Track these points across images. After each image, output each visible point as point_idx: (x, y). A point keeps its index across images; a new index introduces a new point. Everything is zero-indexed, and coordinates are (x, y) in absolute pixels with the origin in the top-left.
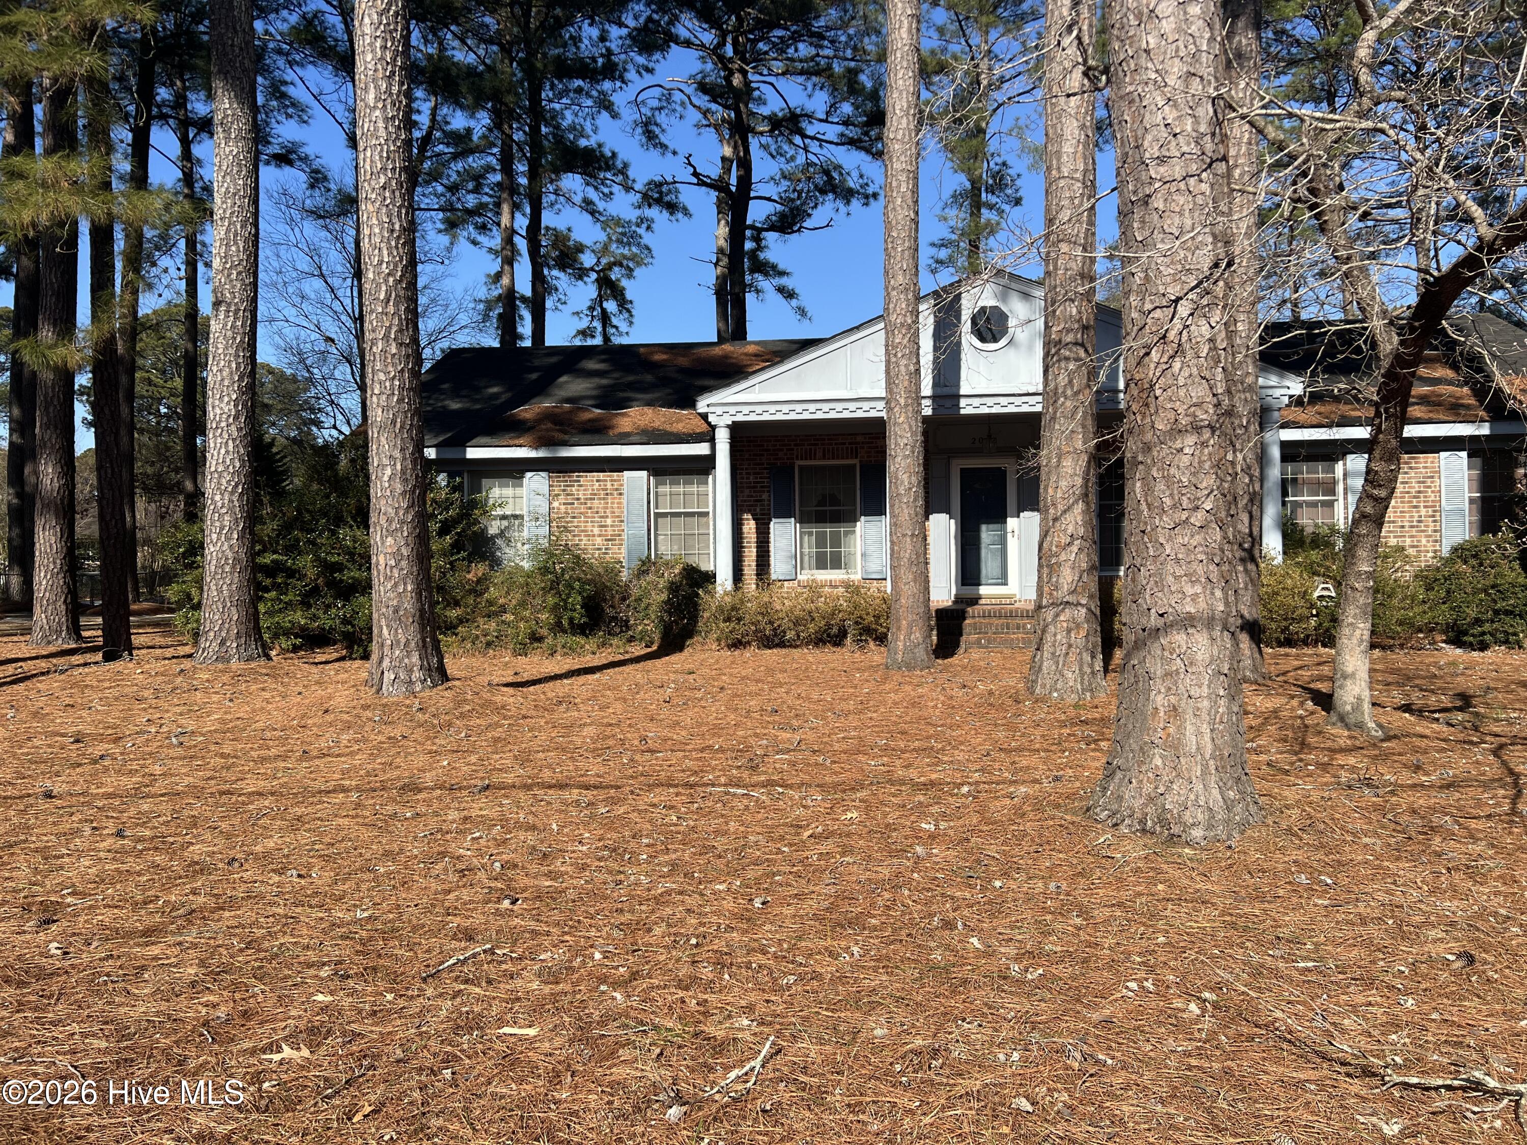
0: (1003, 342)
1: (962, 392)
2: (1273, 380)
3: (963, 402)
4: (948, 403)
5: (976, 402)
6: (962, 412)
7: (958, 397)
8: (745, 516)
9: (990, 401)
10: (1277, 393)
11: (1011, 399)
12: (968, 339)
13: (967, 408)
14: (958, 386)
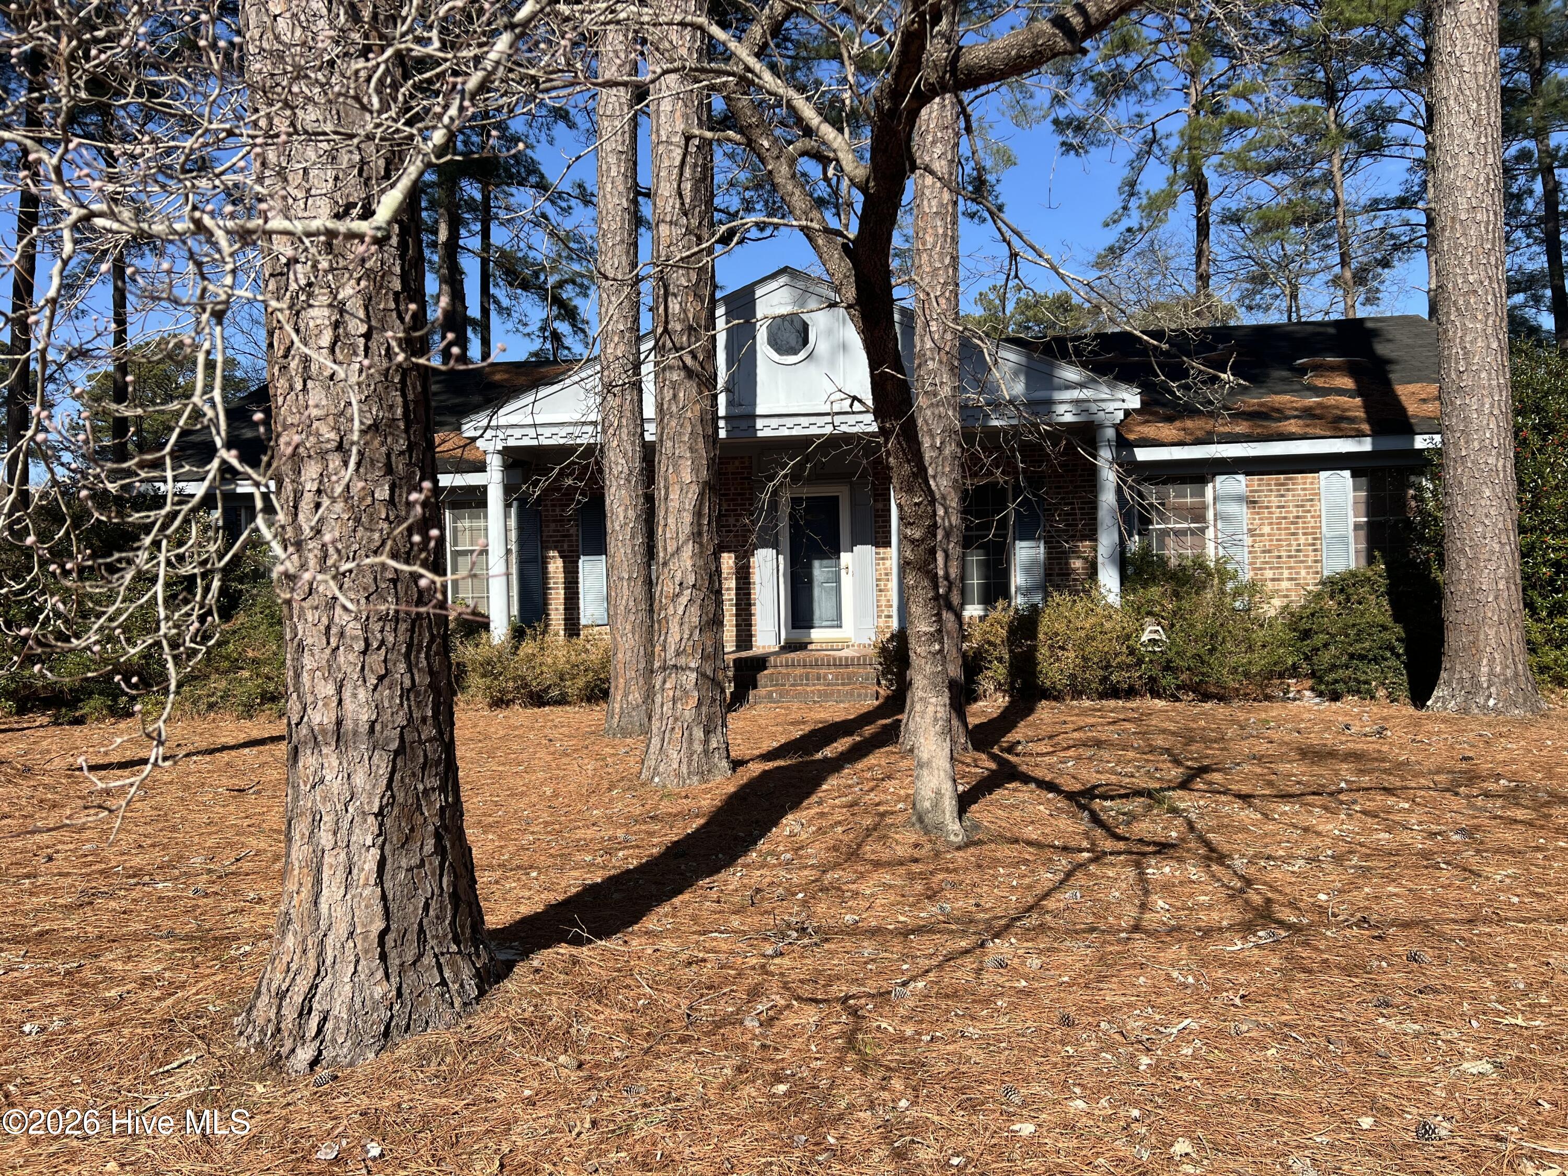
0: (802, 355)
1: (759, 411)
2: (1104, 392)
3: (759, 423)
4: (744, 425)
5: (774, 422)
6: (760, 434)
7: (753, 417)
8: (551, 554)
9: (790, 422)
10: (1110, 406)
11: (813, 419)
12: (764, 350)
13: (765, 429)
14: (754, 404)
